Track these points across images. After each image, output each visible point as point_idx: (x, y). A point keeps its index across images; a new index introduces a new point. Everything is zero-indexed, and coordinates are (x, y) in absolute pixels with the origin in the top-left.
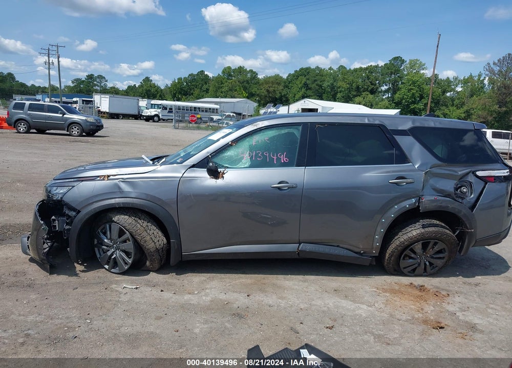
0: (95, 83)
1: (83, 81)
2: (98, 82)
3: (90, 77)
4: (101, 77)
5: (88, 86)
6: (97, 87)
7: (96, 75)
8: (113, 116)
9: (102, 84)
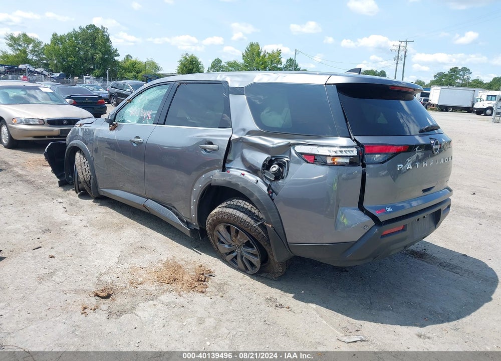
0: (458, 76)
1: (446, 75)
2: (461, 75)
3: (454, 70)
4: (465, 70)
5: (450, 80)
6: (459, 80)
7: (460, 68)
8: (444, 109)
9: (465, 77)
